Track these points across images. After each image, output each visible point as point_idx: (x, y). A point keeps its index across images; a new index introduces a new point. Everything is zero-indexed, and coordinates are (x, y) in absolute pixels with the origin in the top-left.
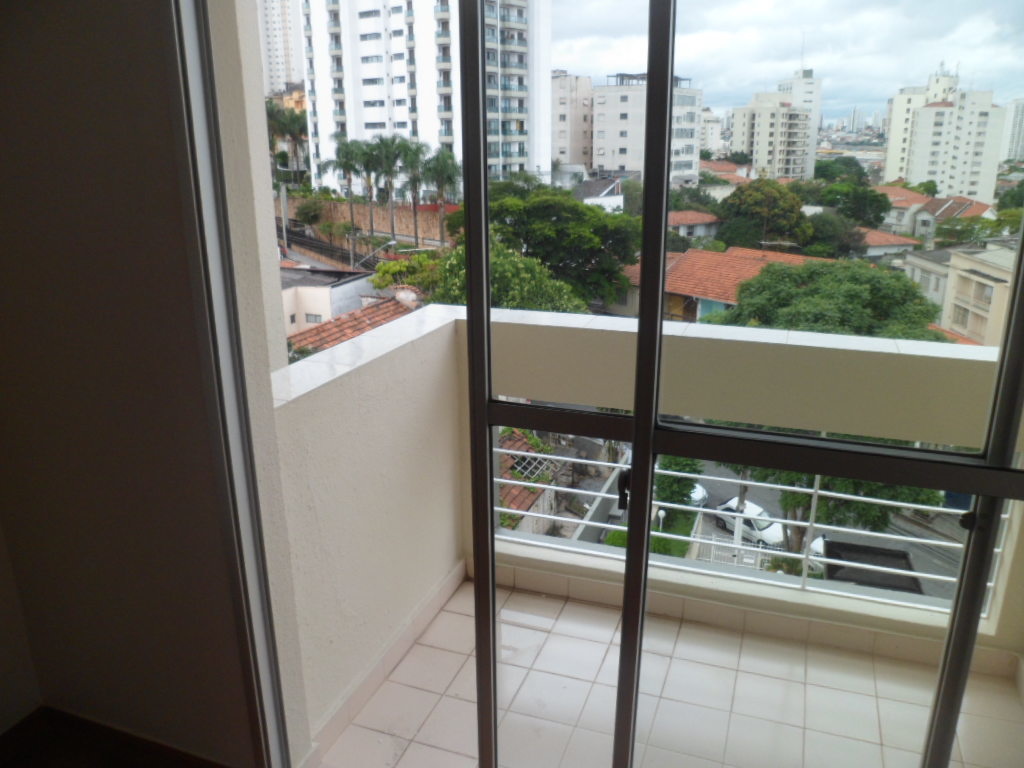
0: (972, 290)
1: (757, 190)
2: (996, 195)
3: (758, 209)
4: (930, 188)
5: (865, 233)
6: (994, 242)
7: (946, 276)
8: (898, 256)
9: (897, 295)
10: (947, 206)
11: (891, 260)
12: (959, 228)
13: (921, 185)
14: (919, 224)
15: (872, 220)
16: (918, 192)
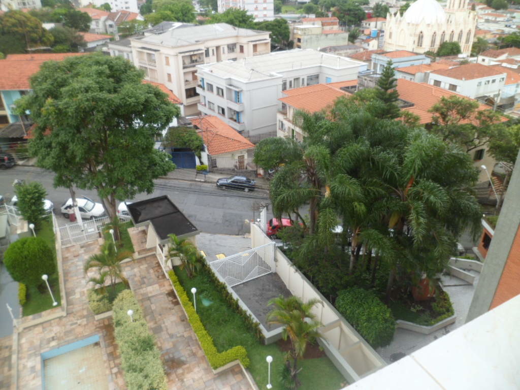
0: (145, 57)
1: (11, 17)
2: (138, 7)
3: (16, 29)
4: (107, 7)
5: (83, 35)
6: (147, 32)
7: (131, 52)
8: (104, 45)
9: (122, 68)
10: (118, 16)
11: (101, 48)
12: (128, 26)
13: (102, 6)
14: (108, 27)
15: (84, 28)
16: (101, 10)
